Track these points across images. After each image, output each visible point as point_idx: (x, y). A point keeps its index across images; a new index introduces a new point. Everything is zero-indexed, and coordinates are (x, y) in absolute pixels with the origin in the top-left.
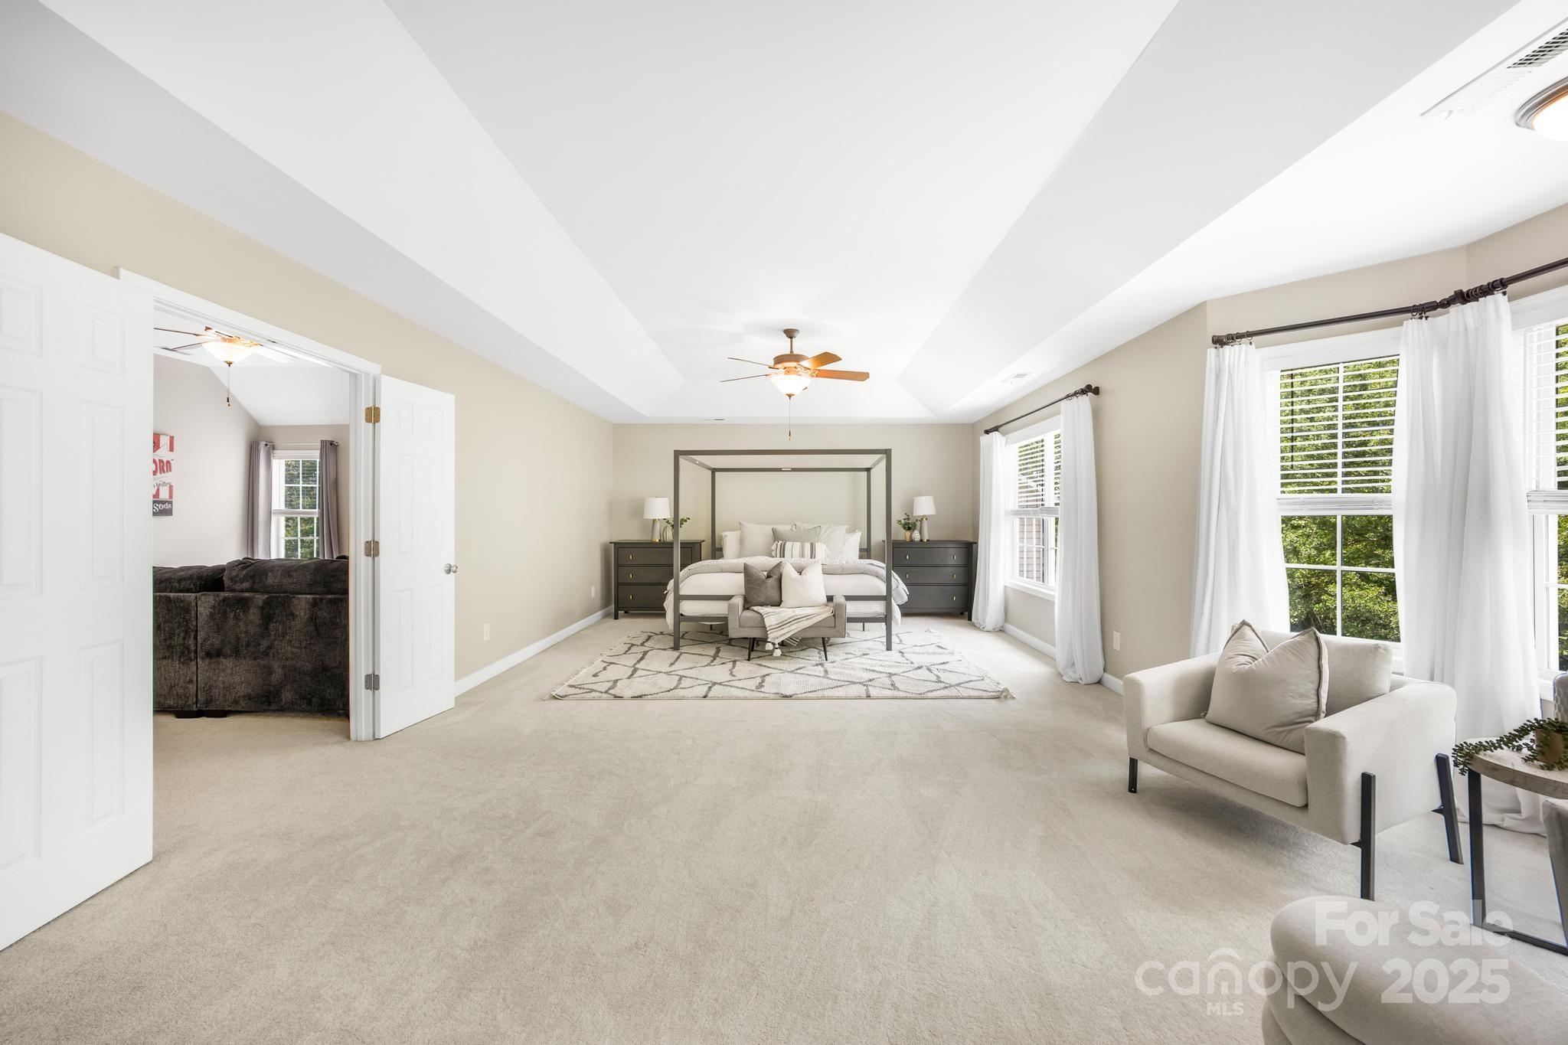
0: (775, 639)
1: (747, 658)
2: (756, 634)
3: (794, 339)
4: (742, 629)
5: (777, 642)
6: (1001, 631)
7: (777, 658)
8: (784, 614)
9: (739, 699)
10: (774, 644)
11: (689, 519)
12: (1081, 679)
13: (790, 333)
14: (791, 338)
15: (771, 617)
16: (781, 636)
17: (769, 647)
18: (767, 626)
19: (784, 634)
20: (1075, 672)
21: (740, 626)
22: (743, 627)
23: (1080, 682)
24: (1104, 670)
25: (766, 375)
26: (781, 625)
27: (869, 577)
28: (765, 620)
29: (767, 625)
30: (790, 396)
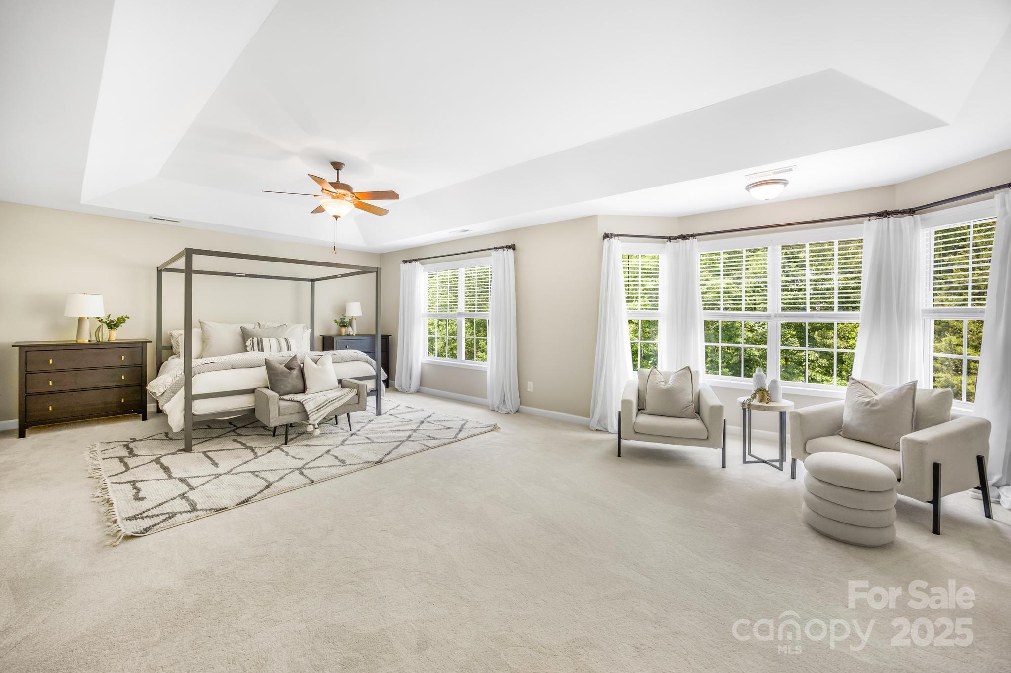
0: (314, 421)
1: (284, 442)
2: (295, 419)
3: (340, 171)
4: (281, 418)
5: (317, 422)
6: (418, 392)
7: (317, 437)
8: (319, 399)
9: (342, 475)
10: (314, 425)
11: (128, 318)
12: (511, 411)
13: (337, 166)
14: (338, 170)
15: (310, 402)
16: (319, 418)
17: (310, 428)
18: (307, 411)
19: (322, 415)
20: (507, 408)
21: (279, 415)
22: (283, 415)
23: (510, 412)
24: (520, 404)
25: (315, 196)
26: (319, 408)
27: (362, 362)
28: (305, 406)
29: (307, 409)
30: (336, 217)
